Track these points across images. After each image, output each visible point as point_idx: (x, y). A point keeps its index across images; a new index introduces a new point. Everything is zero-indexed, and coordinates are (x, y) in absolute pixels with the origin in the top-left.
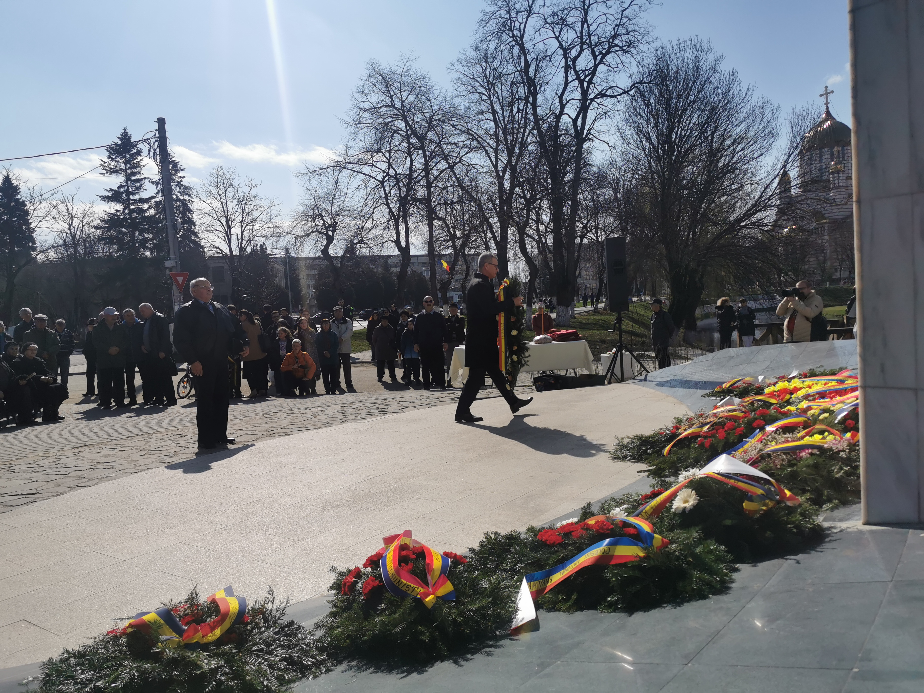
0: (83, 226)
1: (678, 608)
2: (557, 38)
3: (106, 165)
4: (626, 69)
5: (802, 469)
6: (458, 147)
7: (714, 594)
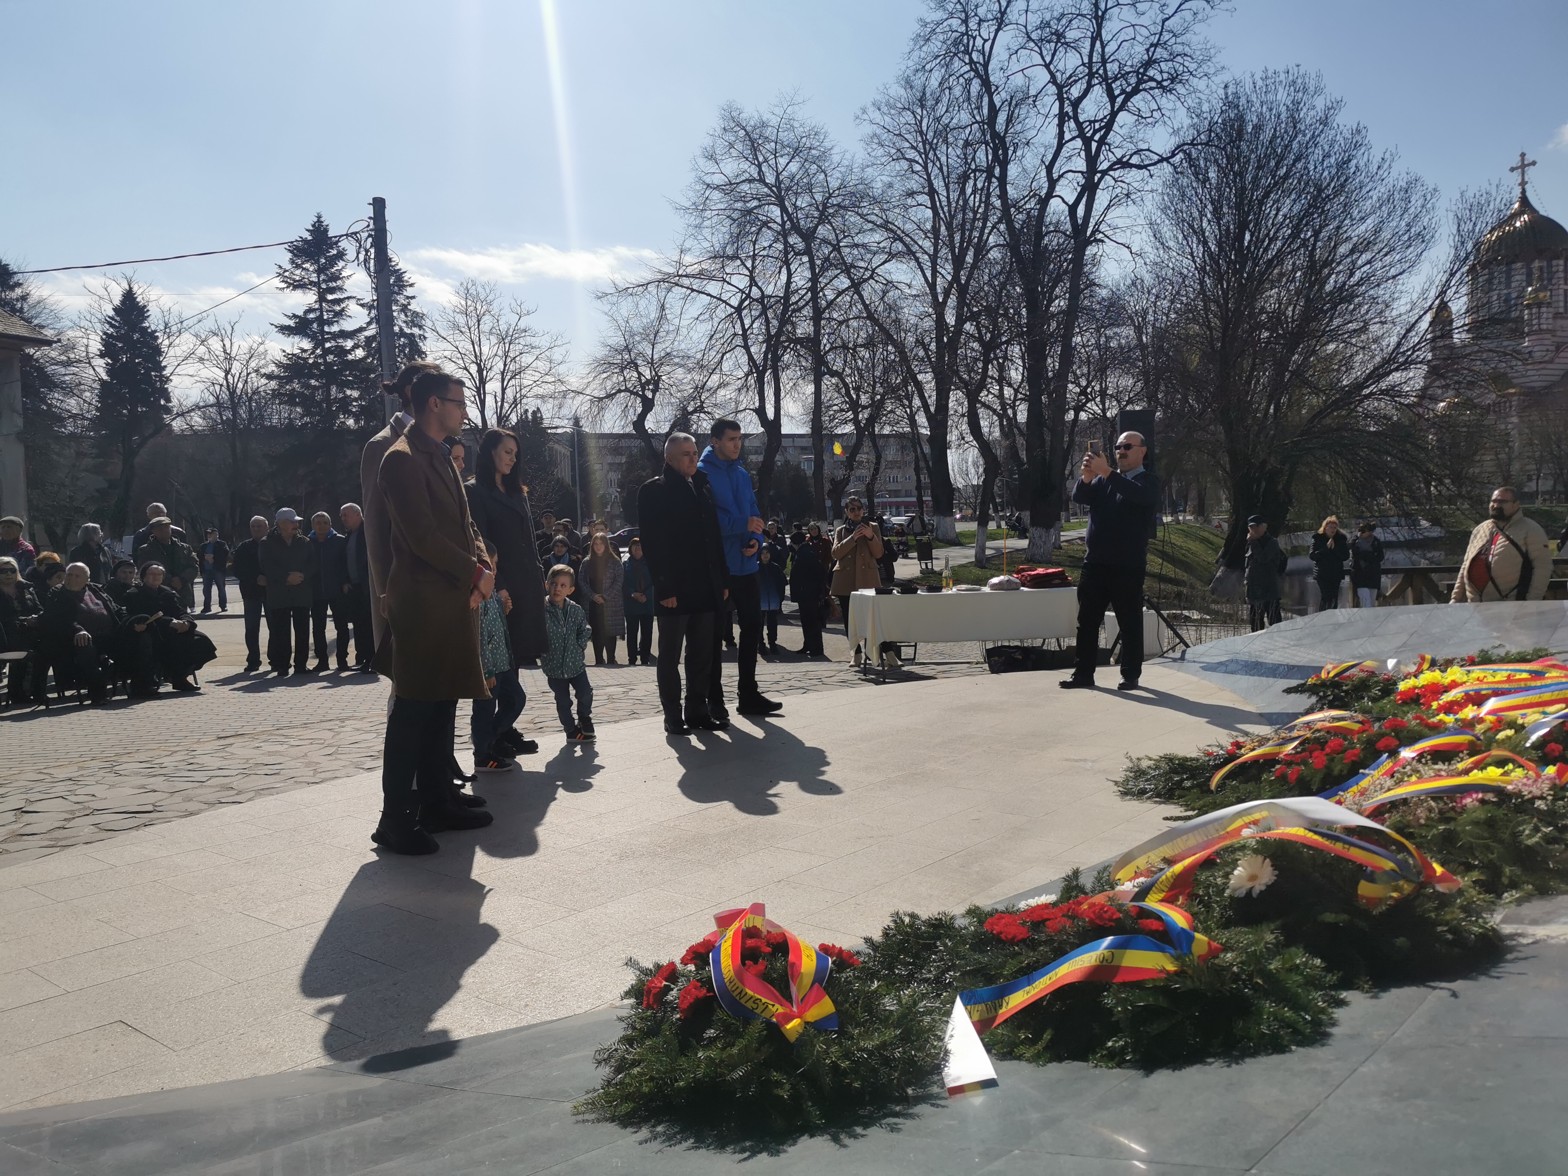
0: (248, 374)
1: (1234, 1065)
2: (1047, 66)
3: (287, 274)
4: (1166, 119)
5: (1464, 827)
6: (869, 251)
7: (1300, 1044)
